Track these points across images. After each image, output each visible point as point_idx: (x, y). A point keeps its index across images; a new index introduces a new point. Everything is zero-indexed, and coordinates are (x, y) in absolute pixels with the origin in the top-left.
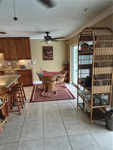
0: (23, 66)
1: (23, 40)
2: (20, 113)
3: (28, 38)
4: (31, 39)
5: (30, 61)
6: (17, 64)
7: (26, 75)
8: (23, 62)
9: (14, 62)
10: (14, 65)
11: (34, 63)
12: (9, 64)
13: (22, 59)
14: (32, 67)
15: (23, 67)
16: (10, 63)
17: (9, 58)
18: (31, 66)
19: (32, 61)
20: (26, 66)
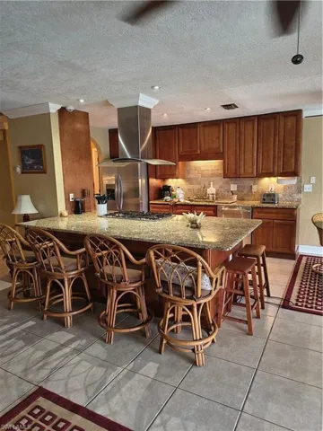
0: (269, 195)
1: (282, 119)
2: (250, 329)
3: (297, 114)
4: (305, 114)
5: (293, 181)
6: (255, 188)
7: (277, 224)
8: (270, 184)
9: (247, 182)
10: (245, 192)
11: (308, 188)
12: (233, 187)
13: (270, 175)
14: (299, 201)
15: (270, 197)
16: (236, 186)
17: (236, 173)
18: (297, 196)
19: (300, 182)
20: (280, 196)
